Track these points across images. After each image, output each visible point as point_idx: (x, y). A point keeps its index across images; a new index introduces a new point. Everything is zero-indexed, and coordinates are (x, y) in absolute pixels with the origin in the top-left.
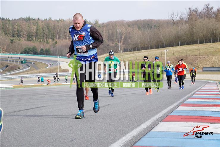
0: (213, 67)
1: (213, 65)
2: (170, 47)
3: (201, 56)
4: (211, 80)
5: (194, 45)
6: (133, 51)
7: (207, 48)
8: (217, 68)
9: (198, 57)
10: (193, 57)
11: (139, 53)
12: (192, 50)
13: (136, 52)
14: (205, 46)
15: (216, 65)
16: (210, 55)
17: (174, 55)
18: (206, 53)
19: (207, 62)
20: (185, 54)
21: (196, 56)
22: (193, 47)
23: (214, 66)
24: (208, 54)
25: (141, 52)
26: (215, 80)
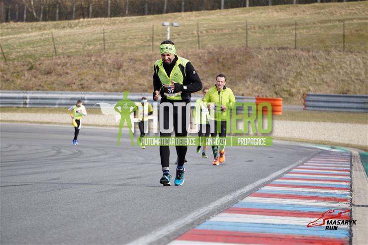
0: (345, 94)
1: (346, 88)
2: (188, 13)
3: (302, 50)
4: (334, 145)
5: (277, 7)
6: (45, 20)
7: (326, 21)
8: (359, 100)
9: (292, 53)
10: (271, 51)
11: (68, 31)
12: (269, 27)
13: (54, 23)
14: (319, 13)
15: (358, 87)
16: (336, 47)
17: (199, 42)
18: (322, 41)
19: (324, 76)
20: (244, 41)
21: (283, 48)
22: (275, 14)
23: (348, 91)
24: (328, 43)
25: (76, 25)
26: (347, 146)
